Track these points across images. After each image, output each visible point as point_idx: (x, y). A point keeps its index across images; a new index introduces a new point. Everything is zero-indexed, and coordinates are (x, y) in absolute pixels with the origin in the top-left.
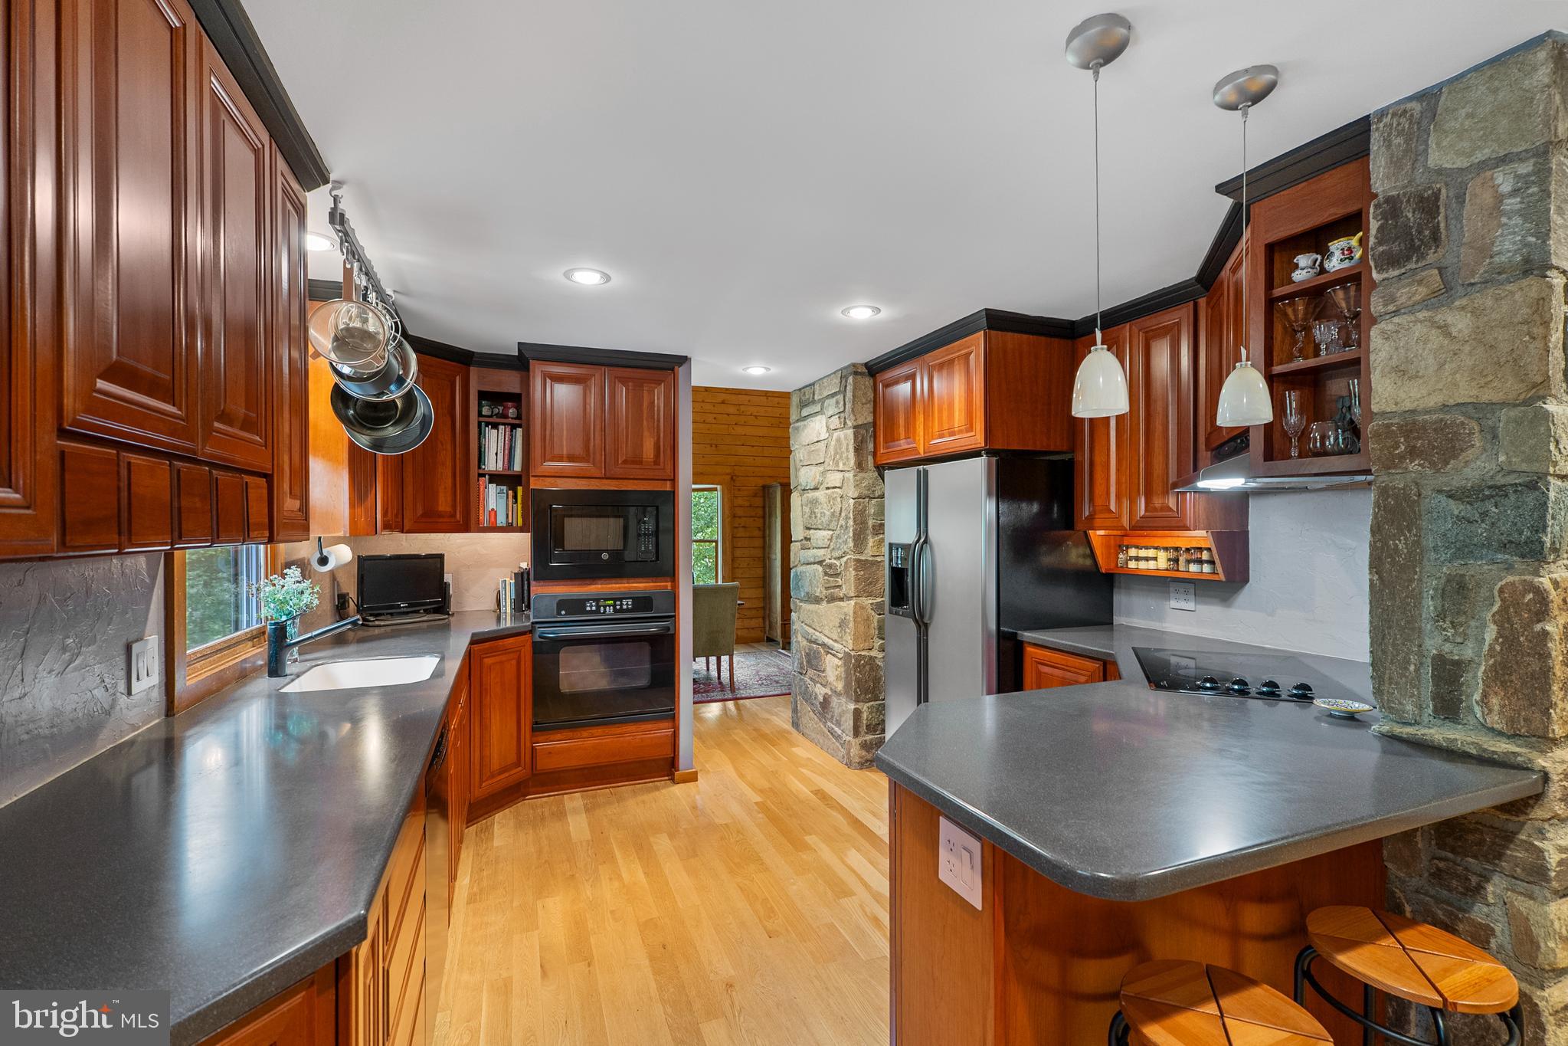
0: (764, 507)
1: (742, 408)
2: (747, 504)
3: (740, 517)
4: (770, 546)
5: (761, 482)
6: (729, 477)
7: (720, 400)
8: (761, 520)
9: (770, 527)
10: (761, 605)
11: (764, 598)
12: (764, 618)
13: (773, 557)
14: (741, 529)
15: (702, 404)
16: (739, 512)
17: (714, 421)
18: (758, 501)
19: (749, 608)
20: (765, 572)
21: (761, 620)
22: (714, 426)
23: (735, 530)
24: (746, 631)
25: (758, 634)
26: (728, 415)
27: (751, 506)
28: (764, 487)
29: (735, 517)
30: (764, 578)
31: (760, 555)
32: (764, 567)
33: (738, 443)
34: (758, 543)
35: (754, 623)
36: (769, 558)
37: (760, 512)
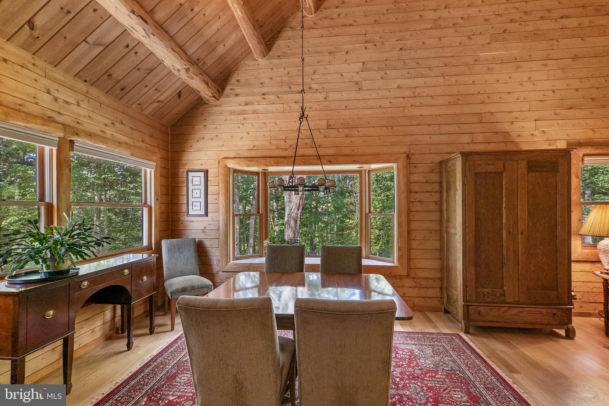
0: (441, 183)
1: (418, 90)
2: (424, 180)
3: (416, 192)
4: (448, 220)
5: (438, 159)
6: (406, 155)
7: (395, 86)
8: (438, 195)
9: (448, 201)
10: (438, 275)
11: (442, 270)
12: (441, 289)
13: (452, 231)
14: (417, 203)
15: (379, 91)
16: (415, 187)
17: (390, 105)
18: (435, 177)
19: (427, 279)
20: (442, 245)
21: (438, 290)
22: (389, 110)
23: (411, 204)
24: (423, 300)
25: (435, 303)
26: (404, 98)
27: (427, 182)
28: (441, 163)
29: (410, 192)
30: (441, 250)
31: (438, 228)
32: (441, 239)
33: (414, 123)
34: (435, 216)
35: (431, 292)
36: (448, 233)
37: (437, 187)
